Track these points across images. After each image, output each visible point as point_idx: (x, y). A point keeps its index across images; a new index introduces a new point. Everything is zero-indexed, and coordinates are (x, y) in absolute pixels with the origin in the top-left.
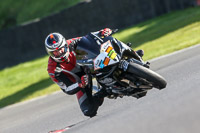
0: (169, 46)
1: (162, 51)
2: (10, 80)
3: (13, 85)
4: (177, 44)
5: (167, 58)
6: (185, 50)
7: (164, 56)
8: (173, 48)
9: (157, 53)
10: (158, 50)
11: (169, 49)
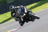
0: (44, 7)
1: (42, 9)
2: (6, 16)
3: (6, 17)
4: (45, 7)
5: (43, 10)
6: (47, 8)
7: (42, 10)
8: (44, 8)
9: (41, 9)
10: (41, 8)
11: (43, 8)
